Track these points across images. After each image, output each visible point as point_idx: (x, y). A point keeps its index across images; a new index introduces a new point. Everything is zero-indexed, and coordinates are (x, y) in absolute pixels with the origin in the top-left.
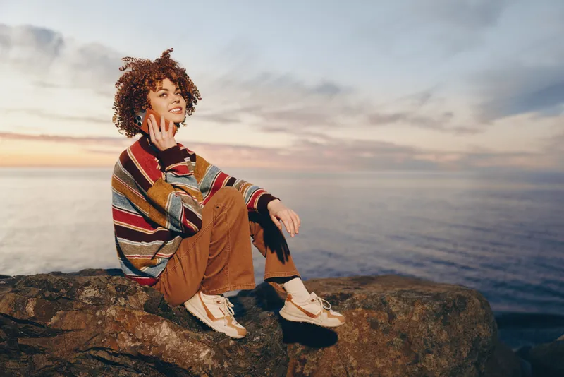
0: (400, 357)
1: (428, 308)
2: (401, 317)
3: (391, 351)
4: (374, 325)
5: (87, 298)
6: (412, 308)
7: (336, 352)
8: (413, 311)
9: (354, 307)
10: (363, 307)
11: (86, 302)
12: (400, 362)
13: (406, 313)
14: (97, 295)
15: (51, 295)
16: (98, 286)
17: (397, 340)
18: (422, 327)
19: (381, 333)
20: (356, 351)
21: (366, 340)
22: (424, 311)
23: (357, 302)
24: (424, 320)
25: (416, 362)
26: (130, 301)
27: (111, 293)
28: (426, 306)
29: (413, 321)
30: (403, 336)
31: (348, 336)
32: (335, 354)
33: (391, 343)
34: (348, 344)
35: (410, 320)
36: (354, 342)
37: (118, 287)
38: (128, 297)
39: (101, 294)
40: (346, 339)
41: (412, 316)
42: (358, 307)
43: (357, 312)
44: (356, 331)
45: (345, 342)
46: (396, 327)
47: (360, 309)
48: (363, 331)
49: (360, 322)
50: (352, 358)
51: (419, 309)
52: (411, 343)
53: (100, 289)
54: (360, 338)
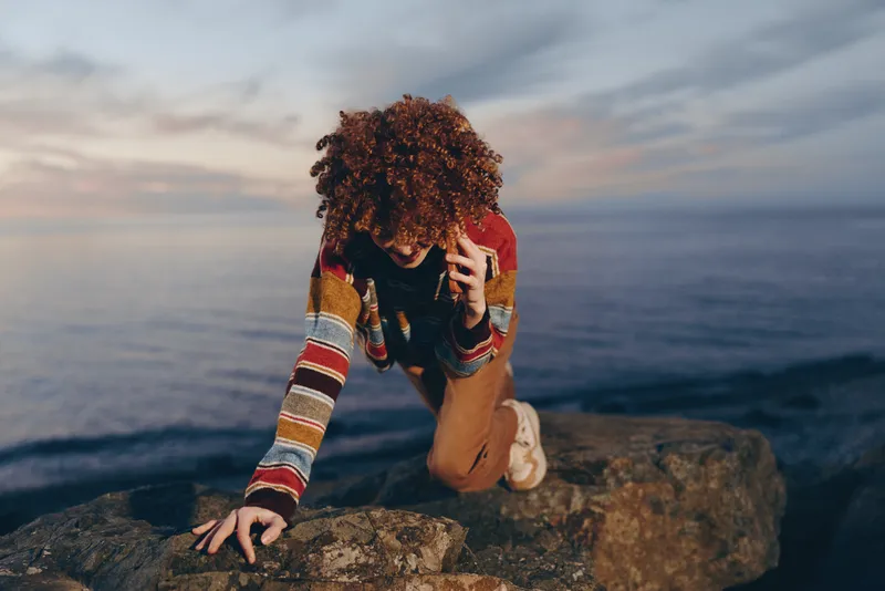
0: (695, 552)
1: (728, 465)
2: (691, 486)
3: (684, 545)
4: (657, 508)
5: (342, 571)
6: (703, 469)
7: (610, 564)
8: (706, 474)
9: (620, 483)
10: (634, 480)
11: (344, 579)
12: (697, 559)
13: (697, 479)
14: (362, 560)
15: (250, 580)
16: (354, 540)
17: (691, 524)
18: (726, 496)
19: (668, 519)
20: (637, 556)
21: (648, 535)
22: (724, 472)
23: (621, 474)
24: (727, 486)
25: (723, 553)
26: (425, 556)
27: (391, 550)
28: (724, 462)
29: (712, 489)
30: (701, 517)
31: (623, 533)
32: (608, 569)
33: (682, 532)
34: (624, 547)
35: (706, 490)
36: (632, 541)
37: (402, 534)
38: (422, 549)
39: (370, 556)
40: (621, 540)
41: (708, 482)
42: (626, 481)
43: (627, 490)
44: (635, 523)
45: (621, 545)
46: (687, 505)
47: (630, 484)
48: (644, 520)
49: (636, 506)
50: (634, 569)
51: (715, 468)
52: (713, 526)
53: (361, 545)
54: (642, 533)
